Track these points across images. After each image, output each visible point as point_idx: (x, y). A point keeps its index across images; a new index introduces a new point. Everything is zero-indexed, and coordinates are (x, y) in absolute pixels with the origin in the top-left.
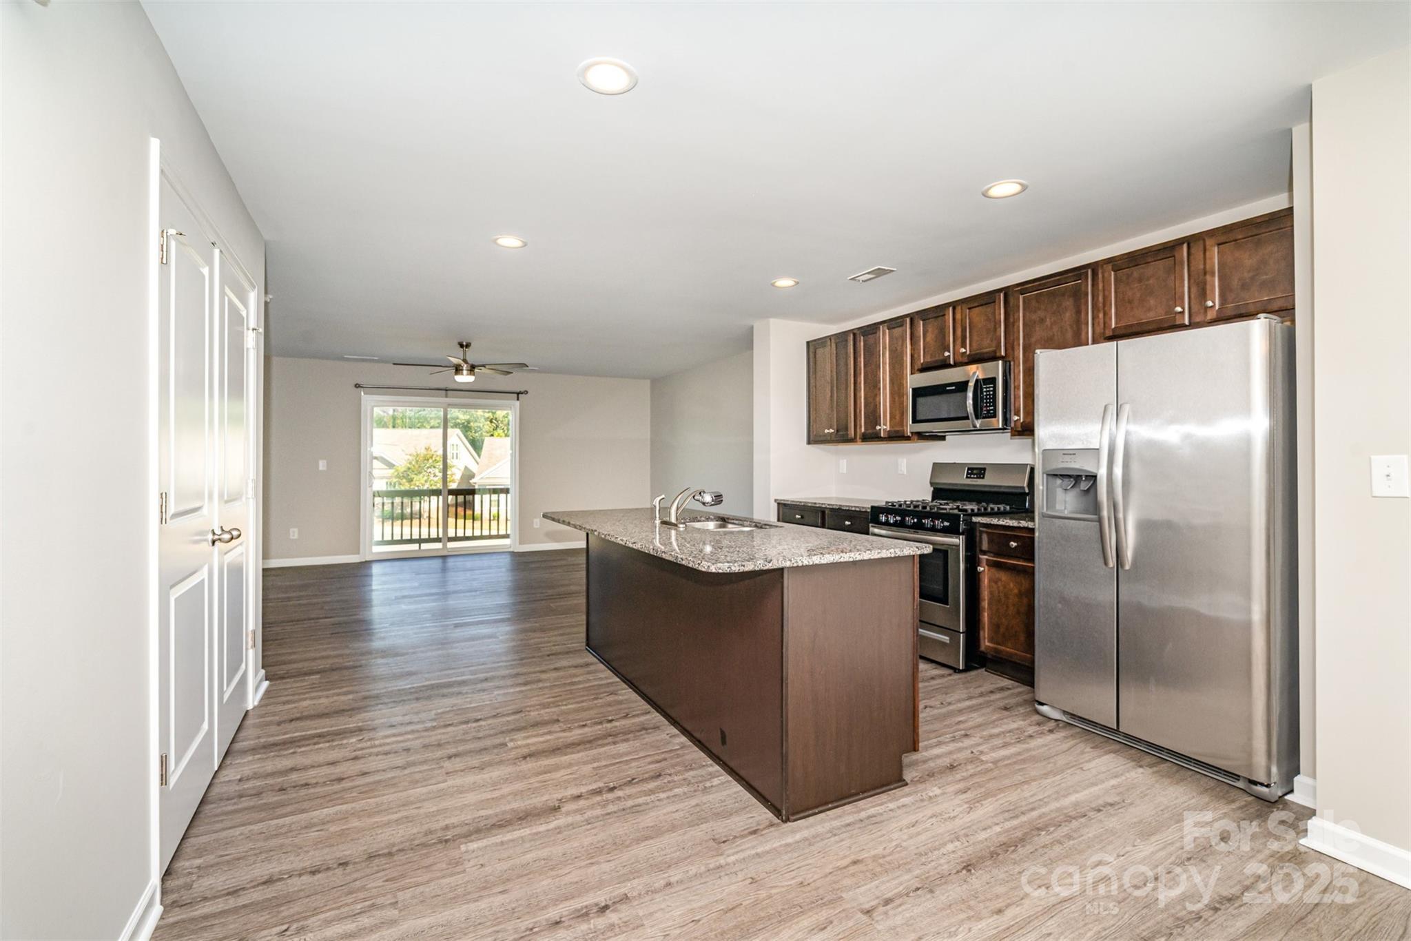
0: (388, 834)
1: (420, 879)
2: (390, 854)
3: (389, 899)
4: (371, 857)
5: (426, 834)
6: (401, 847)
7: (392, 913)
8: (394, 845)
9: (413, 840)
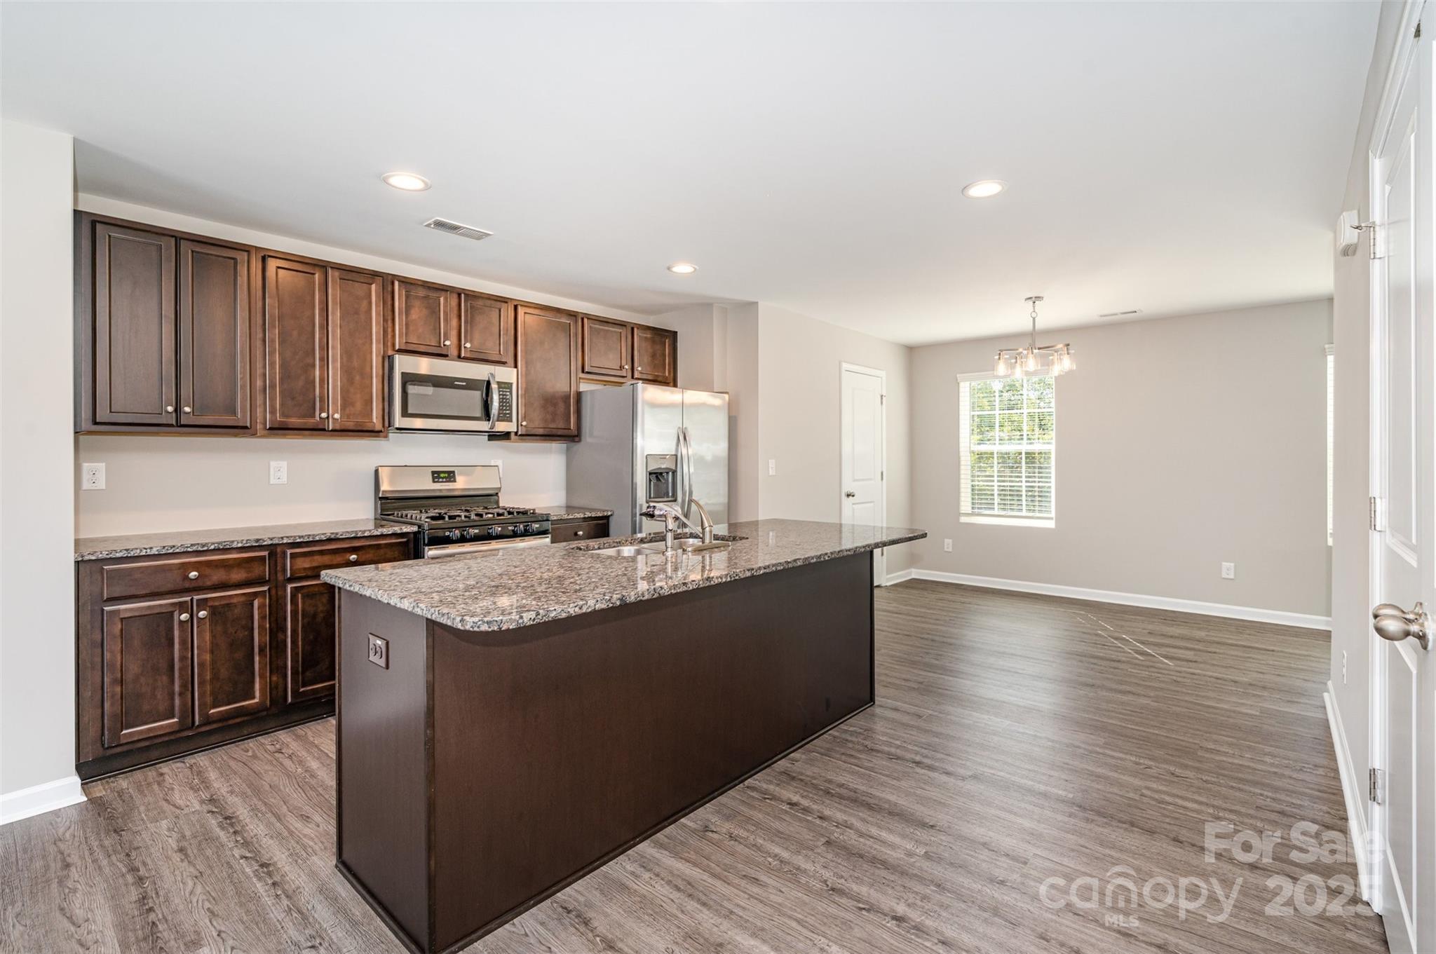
0: (1127, 841)
1: (1118, 798)
2: (1132, 824)
3: (1145, 800)
4: (1151, 832)
5: (1093, 821)
6: (1120, 825)
7: (1145, 792)
8: (1126, 829)
9: (1106, 823)
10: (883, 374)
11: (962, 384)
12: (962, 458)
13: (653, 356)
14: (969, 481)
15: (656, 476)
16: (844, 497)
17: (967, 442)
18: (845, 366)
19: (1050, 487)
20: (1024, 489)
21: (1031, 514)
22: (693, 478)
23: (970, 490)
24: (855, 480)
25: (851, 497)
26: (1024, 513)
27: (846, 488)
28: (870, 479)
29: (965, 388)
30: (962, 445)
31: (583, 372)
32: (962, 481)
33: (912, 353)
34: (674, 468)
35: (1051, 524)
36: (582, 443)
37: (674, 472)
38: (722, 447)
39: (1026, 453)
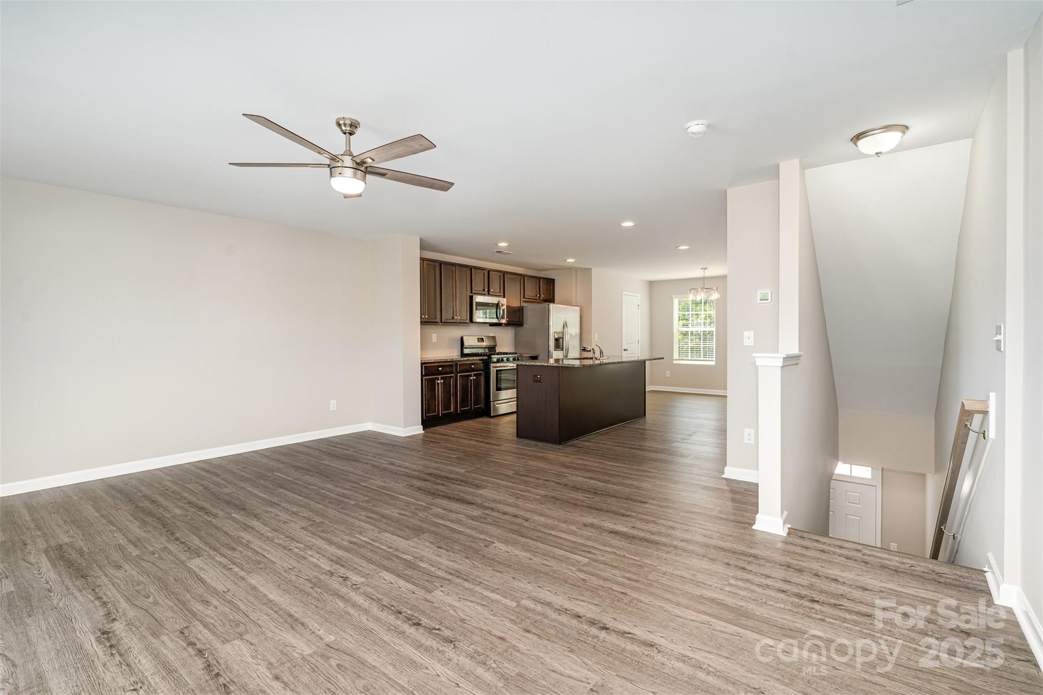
10: (639, 295)
11: (675, 300)
12: (675, 334)
13: (547, 290)
14: (678, 345)
15: (557, 340)
16: (623, 351)
17: (677, 326)
18: (624, 293)
19: (713, 347)
20: (702, 348)
21: (705, 359)
22: (569, 342)
23: (678, 348)
24: (627, 344)
25: (626, 351)
26: (702, 359)
27: (624, 347)
28: (633, 343)
29: (676, 302)
30: (674, 328)
31: (524, 298)
32: (675, 344)
33: (651, 284)
34: (562, 337)
35: (713, 363)
36: (524, 327)
37: (563, 338)
38: (578, 331)
39: (703, 331)
